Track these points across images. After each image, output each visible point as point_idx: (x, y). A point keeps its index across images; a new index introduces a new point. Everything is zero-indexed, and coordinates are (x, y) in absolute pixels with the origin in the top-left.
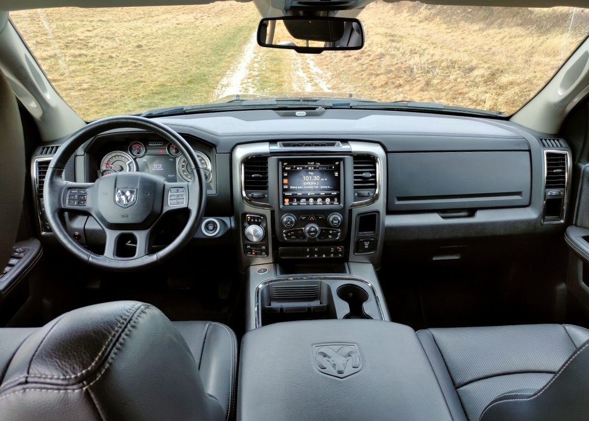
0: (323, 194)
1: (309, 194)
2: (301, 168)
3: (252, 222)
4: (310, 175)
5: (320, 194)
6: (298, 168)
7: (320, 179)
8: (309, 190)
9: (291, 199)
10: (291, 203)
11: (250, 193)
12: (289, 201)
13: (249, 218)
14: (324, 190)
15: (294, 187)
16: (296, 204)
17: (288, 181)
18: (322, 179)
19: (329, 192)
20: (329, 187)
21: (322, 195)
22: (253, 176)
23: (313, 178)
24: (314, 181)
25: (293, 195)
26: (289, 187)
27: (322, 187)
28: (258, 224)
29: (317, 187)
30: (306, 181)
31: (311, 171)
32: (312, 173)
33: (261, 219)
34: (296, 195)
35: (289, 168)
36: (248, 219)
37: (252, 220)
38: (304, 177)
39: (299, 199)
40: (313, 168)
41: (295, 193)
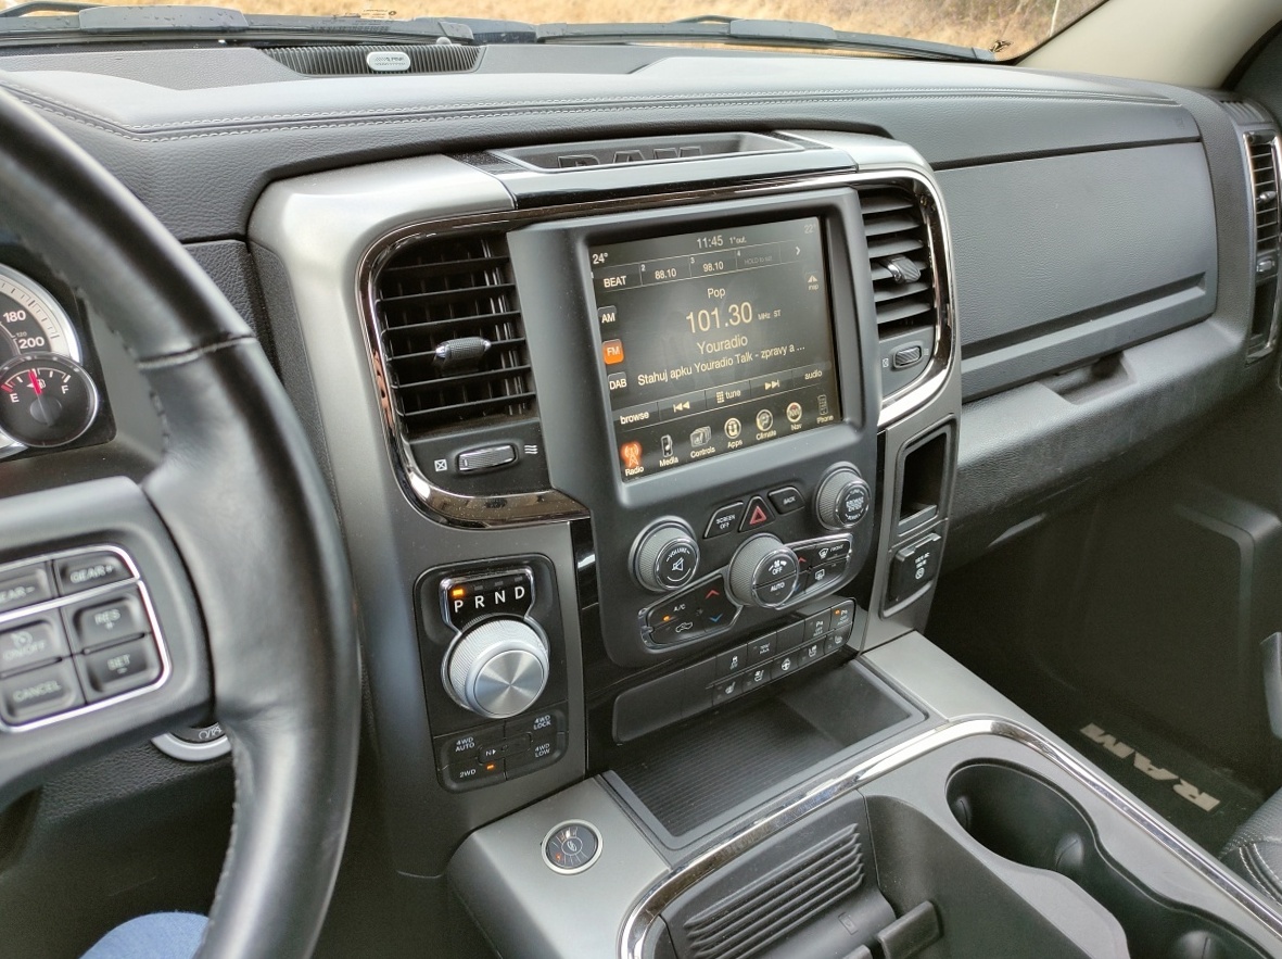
0: (774, 384)
1: (721, 400)
2: (673, 273)
3: (481, 611)
4: (714, 302)
5: (762, 391)
6: (659, 275)
7: (755, 316)
8: (717, 378)
9: (647, 437)
10: (650, 460)
11: (442, 451)
12: (644, 454)
13: (458, 592)
14: (774, 365)
15: (652, 379)
16: (675, 460)
17: (625, 350)
18: (763, 316)
19: (797, 371)
20: (792, 349)
21: (771, 390)
22: (440, 350)
23: (726, 316)
24: (733, 331)
25: (654, 416)
26: (632, 381)
27: (766, 354)
28: (513, 610)
29: (748, 357)
30: (700, 336)
31: (716, 281)
32: (721, 293)
33: (525, 583)
34: (669, 413)
35: (620, 281)
36: (451, 600)
37: (479, 601)
38: (691, 317)
39: (682, 433)
40: (720, 265)
41: (663, 403)
